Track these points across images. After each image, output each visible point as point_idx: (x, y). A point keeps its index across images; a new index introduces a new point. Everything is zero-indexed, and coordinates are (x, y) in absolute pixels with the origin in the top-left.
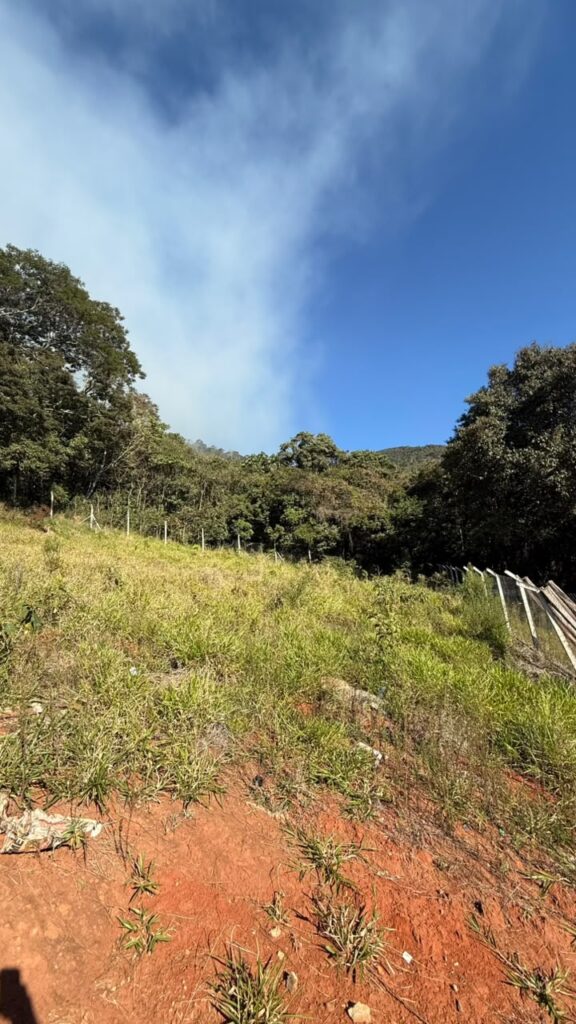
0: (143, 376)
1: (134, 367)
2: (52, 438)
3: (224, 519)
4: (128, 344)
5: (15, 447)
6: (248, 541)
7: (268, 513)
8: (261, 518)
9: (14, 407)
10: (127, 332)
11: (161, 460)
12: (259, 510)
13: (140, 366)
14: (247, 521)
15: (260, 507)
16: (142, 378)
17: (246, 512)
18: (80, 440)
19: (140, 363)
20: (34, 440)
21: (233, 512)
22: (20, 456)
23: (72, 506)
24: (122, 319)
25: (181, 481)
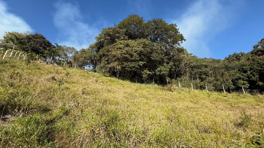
0: (185, 40)
1: (182, 38)
2: (165, 64)
3: (230, 81)
4: (179, 32)
5: (159, 69)
6: (248, 89)
7: (258, 76)
8: (253, 78)
9: (157, 58)
10: (178, 29)
11: (195, 64)
12: (251, 75)
13: (184, 38)
14: (243, 80)
15: (251, 74)
16: (185, 41)
17: (242, 77)
18: (171, 63)
19: (184, 37)
20: (162, 66)
21: (234, 78)
22: (160, 71)
23: (171, 83)
24: (177, 26)
25: (204, 70)
